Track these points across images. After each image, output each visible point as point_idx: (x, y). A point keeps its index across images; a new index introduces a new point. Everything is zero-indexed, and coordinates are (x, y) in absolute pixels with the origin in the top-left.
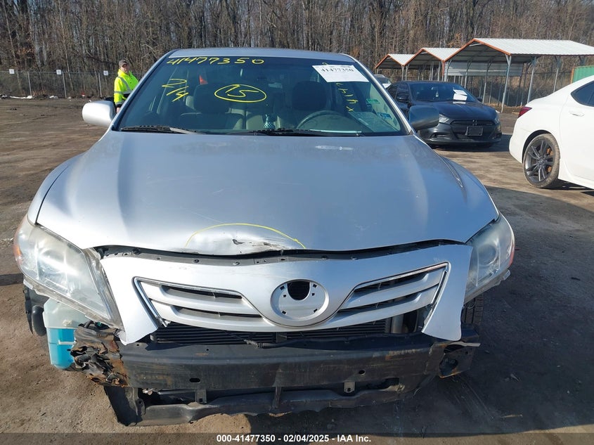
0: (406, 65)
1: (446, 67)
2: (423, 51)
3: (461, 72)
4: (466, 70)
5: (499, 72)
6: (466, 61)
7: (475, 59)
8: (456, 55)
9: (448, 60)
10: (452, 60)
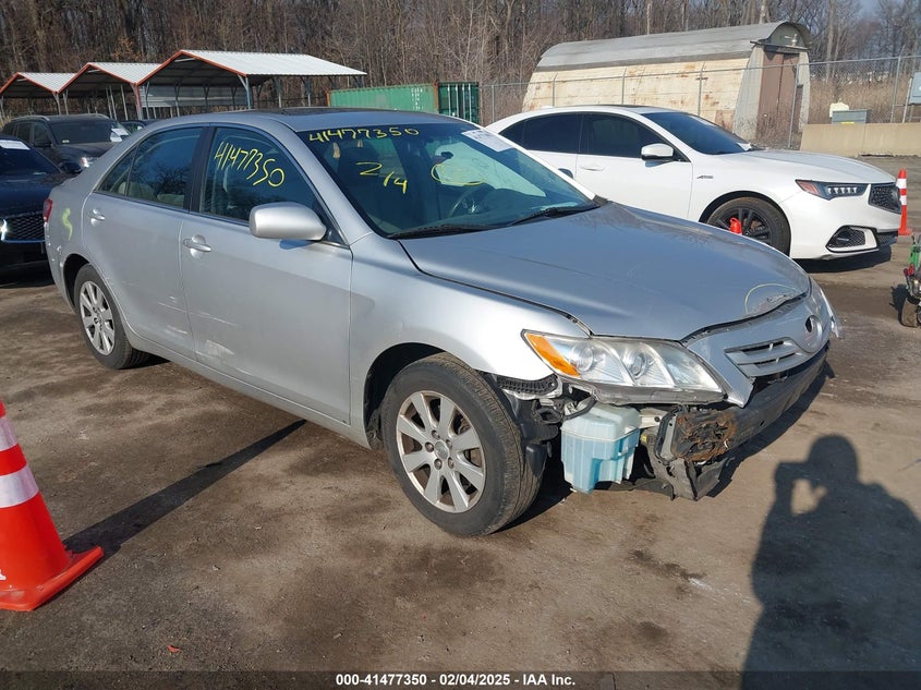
0: (63, 90)
1: (143, 94)
2: (91, 67)
3: (168, 102)
4: (174, 99)
5: (222, 100)
6: (170, 85)
7: (184, 81)
8: (156, 74)
9: (143, 83)
10: (151, 82)
